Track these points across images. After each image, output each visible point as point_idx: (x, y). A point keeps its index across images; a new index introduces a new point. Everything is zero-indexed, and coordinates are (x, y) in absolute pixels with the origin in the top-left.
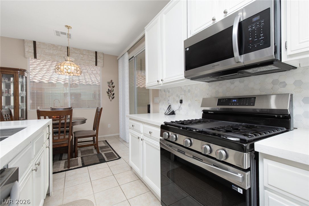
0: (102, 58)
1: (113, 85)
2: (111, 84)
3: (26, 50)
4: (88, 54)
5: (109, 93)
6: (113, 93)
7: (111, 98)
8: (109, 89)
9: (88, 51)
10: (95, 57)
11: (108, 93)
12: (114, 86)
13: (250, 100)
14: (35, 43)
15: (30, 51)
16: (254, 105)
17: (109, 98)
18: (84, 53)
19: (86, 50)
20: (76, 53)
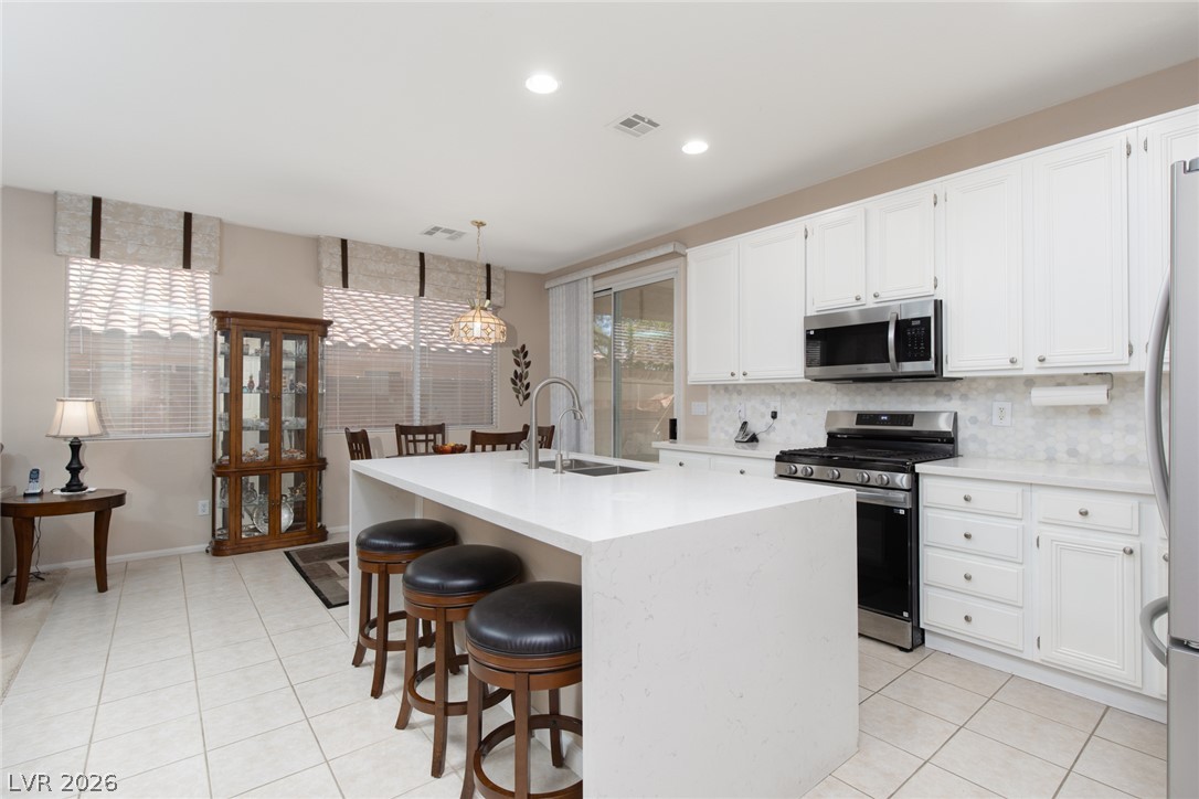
0: (502, 283)
1: (527, 360)
2: (521, 355)
3: (325, 265)
4: (468, 272)
5: (518, 381)
6: (525, 382)
7: (521, 397)
8: (516, 372)
9: (469, 264)
10: (484, 281)
11: (514, 383)
12: (529, 363)
13: (907, 419)
14: (344, 243)
15: (334, 266)
16: (911, 425)
17: (517, 397)
18: (460, 270)
19: (462, 261)
20: (440, 270)
